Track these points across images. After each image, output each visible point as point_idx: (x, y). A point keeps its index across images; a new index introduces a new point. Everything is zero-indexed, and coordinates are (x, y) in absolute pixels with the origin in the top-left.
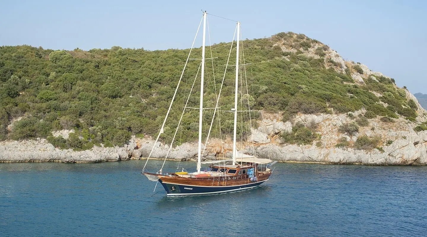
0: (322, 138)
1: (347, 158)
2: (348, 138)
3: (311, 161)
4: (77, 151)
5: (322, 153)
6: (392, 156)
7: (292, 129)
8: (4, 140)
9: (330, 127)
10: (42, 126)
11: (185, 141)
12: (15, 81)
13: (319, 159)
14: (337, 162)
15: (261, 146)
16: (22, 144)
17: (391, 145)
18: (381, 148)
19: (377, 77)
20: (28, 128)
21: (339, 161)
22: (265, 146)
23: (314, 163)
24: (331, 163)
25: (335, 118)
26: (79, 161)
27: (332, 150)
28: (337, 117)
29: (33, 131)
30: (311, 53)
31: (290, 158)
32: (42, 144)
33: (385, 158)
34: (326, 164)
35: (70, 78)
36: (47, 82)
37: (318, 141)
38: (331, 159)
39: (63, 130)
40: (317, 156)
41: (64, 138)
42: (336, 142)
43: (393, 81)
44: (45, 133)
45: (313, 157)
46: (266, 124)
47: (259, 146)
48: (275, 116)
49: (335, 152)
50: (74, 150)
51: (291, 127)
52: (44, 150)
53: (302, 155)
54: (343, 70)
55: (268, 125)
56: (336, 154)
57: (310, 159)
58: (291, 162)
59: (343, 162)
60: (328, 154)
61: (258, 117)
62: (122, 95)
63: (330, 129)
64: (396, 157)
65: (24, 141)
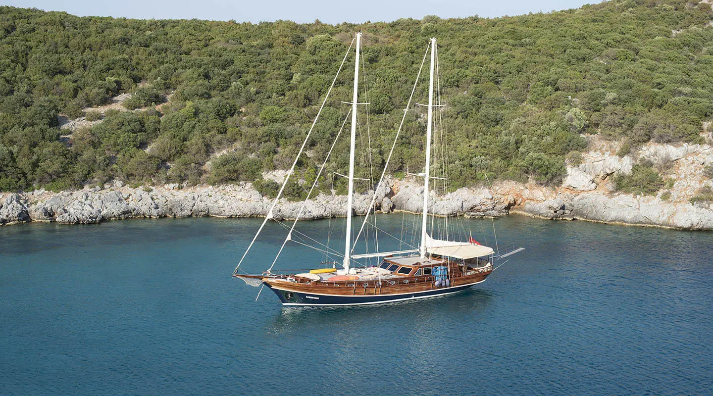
0: (675, 185)
1: (704, 222)
3: (648, 223)
4: (293, 201)
5: (666, 211)
7: (631, 168)
8: (195, 185)
9: (692, 166)
10: (249, 164)
11: (462, 185)
12: (237, 90)
13: (660, 220)
14: (687, 227)
15: (581, 195)
16: (219, 190)
20: (228, 167)
21: (690, 226)
22: (585, 195)
23: (651, 226)
24: (679, 227)
25: (707, 151)
26: (288, 217)
27: (680, 207)
28: (709, 150)
29: (236, 171)
31: (616, 216)
32: (247, 190)
34: (670, 229)
35: (318, 83)
36: (282, 90)
37: (666, 190)
38: (678, 221)
39: (276, 171)
40: (658, 216)
41: (278, 182)
42: (694, 194)
44: (252, 174)
45: (650, 217)
46: (593, 160)
47: (579, 195)
48: (611, 147)
49: (686, 211)
50: (288, 200)
51: (631, 166)
52: (247, 201)
53: (636, 213)
55: (596, 160)
56: (686, 215)
57: (647, 220)
58: (618, 223)
59: (698, 227)
60: (674, 214)
61: (584, 146)
62: (390, 109)
63: (693, 171)
65: (222, 186)
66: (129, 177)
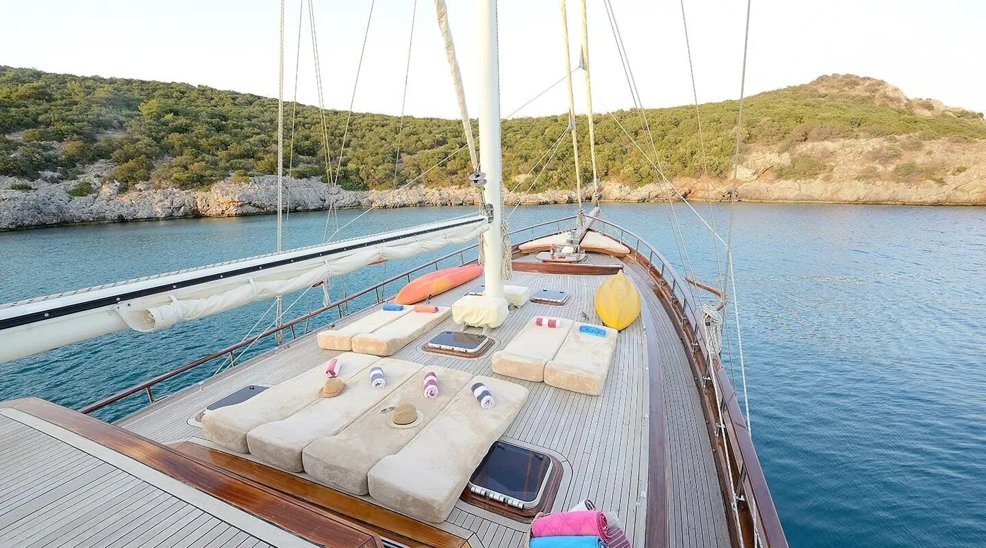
0: (834, 170)
1: (871, 195)
2: (880, 168)
3: (811, 200)
5: (830, 188)
6: (962, 190)
7: (790, 161)
9: (851, 155)
11: (651, 181)
14: (853, 200)
15: (744, 185)
17: (963, 174)
18: (941, 179)
19: (954, 113)
21: (856, 199)
22: (748, 184)
24: (843, 201)
25: (863, 143)
27: (847, 184)
28: (866, 142)
30: (859, 91)
31: (779, 196)
33: (947, 193)
37: (827, 174)
38: (844, 196)
40: (821, 194)
42: (857, 174)
43: (981, 115)
45: (813, 194)
46: (754, 159)
47: (742, 184)
48: (770, 148)
49: (852, 187)
51: (790, 159)
53: (797, 192)
54: (902, 104)
55: (757, 159)
56: (852, 190)
59: (863, 200)
60: (838, 191)
61: (746, 151)
63: (851, 158)
64: (970, 192)
66: (430, 182)
